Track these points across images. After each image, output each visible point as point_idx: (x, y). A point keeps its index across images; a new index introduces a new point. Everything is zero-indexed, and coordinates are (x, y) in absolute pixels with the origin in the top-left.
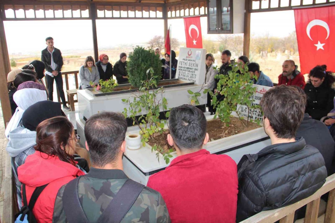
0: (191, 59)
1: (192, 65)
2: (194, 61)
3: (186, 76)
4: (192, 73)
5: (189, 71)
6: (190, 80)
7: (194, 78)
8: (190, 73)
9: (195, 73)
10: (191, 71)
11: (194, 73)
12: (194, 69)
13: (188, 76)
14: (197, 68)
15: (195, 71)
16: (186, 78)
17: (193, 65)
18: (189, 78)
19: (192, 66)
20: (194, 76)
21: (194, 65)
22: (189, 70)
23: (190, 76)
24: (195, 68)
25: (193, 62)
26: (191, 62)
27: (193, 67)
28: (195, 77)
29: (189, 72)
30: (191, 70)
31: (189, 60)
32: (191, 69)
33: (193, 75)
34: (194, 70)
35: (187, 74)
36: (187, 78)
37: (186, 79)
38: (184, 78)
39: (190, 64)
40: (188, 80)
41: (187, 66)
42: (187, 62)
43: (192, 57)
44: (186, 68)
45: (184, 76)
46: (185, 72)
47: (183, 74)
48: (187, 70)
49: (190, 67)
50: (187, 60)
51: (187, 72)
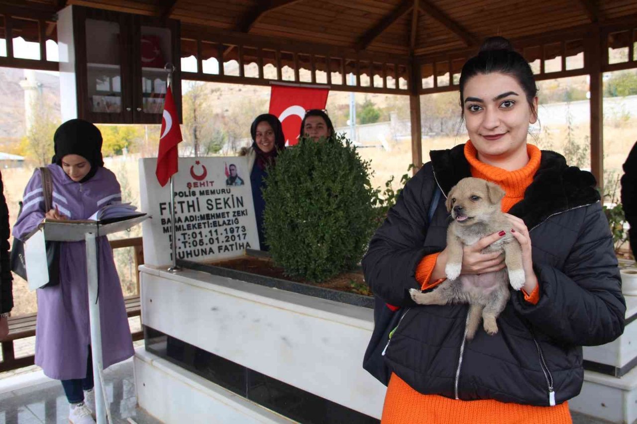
0: (210, 188)
1: (219, 206)
2: (223, 191)
3: (206, 240)
4: (228, 227)
5: (215, 224)
6: (230, 248)
7: (242, 237)
8: (221, 230)
9: (240, 225)
10: (221, 223)
11: (234, 226)
12: (231, 214)
13: (217, 239)
14: (241, 209)
15: (236, 219)
16: (207, 247)
17: (226, 203)
18: (224, 245)
19: (221, 208)
20: (241, 233)
21: (230, 202)
22: (211, 221)
23: (222, 238)
24: (236, 209)
25: (226, 196)
26: (213, 197)
27: (228, 209)
28: (245, 234)
29: (213, 229)
30: (221, 220)
31: (202, 193)
32: (218, 216)
33: (236, 230)
34: (234, 216)
35: (209, 235)
36: (215, 247)
37: (211, 251)
38: (202, 250)
39: (214, 203)
40: (219, 252)
41: (199, 210)
42: (197, 198)
43: (212, 182)
44: (200, 218)
45: (200, 245)
46: (197, 231)
47: (192, 239)
48: (204, 223)
49: (214, 211)
50: (194, 194)
51: (208, 229)
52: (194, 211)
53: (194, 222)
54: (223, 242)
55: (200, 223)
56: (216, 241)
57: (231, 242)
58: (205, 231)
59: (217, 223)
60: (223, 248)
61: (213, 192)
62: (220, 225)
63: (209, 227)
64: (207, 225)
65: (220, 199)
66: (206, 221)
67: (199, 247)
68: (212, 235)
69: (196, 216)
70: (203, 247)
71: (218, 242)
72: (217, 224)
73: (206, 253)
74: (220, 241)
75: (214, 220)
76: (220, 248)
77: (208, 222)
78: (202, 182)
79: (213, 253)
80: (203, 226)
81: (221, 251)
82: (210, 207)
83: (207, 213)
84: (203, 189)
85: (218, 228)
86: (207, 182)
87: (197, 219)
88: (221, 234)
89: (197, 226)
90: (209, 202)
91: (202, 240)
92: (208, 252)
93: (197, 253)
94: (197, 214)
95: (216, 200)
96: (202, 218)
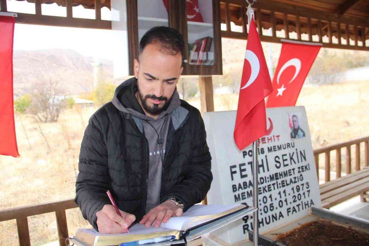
0: (277, 143)
1: (286, 163)
2: (288, 145)
3: (276, 204)
4: (294, 186)
5: (283, 184)
6: (297, 208)
7: (306, 194)
8: (288, 189)
9: (304, 182)
10: (288, 182)
11: (299, 183)
12: (296, 170)
13: (286, 200)
14: (304, 163)
15: (301, 175)
16: (276, 212)
17: (291, 158)
18: (291, 206)
19: (287, 165)
20: (305, 190)
21: (295, 157)
22: (279, 181)
23: (290, 199)
24: (300, 165)
25: (288, 151)
26: (279, 153)
27: (294, 166)
28: (309, 191)
29: (282, 190)
30: (288, 179)
31: (270, 150)
32: (286, 174)
33: (301, 187)
34: (299, 172)
35: (278, 197)
36: (284, 210)
37: (281, 215)
38: (273, 216)
39: (281, 161)
40: (288, 215)
41: (268, 170)
42: (266, 156)
43: (278, 136)
44: (269, 179)
45: (271, 210)
46: (267, 194)
47: (263, 205)
48: (274, 184)
49: (282, 169)
50: (263, 151)
51: (277, 191)
52: (264, 171)
53: (265, 184)
54: (291, 203)
55: (270, 185)
56: (284, 203)
57: (298, 202)
58: (274, 193)
59: (285, 182)
60: (291, 210)
61: (280, 148)
62: (287, 185)
63: (278, 188)
64: (276, 186)
65: (286, 155)
66: (275, 182)
67: (270, 213)
68: (281, 197)
69: (265, 177)
70: (273, 213)
71: (287, 204)
72: (285, 184)
73: (276, 219)
74: (288, 203)
75: (282, 179)
76: (288, 210)
77: (277, 182)
78: (269, 136)
79: (283, 217)
80: (272, 187)
81: (289, 213)
82: (278, 165)
83: (276, 172)
84: (271, 144)
85: (286, 188)
86: (274, 136)
87: (267, 180)
88: (289, 194)
89: (267, 189)
90: (277, 159)
91: (272, 204)
92: (278, 218)
93: (268, 221)
94: (267, 174)
95: (283, 155)
96: (272, 178)
